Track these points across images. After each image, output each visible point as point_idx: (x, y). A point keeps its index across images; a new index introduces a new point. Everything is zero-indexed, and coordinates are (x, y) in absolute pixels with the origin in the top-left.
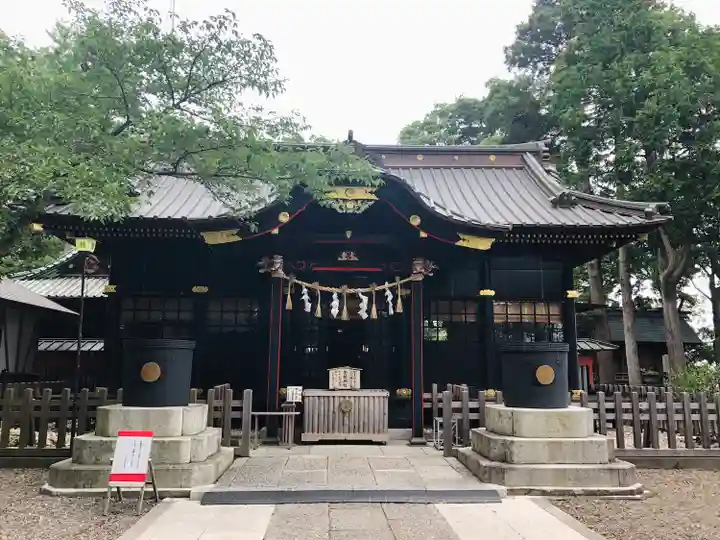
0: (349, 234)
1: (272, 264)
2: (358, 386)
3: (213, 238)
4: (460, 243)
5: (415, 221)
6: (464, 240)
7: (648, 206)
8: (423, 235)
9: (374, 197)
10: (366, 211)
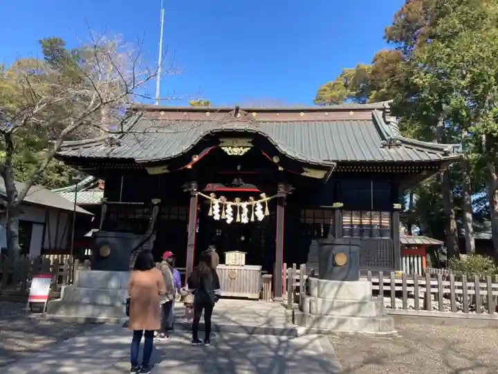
0: (239, 168)
1: (190, 187)
2: (244, 263)
3: (152, 171)
4: (304, 174)
5: (276, 160)
6: (307, 172)
7: (446, 147)
8: (280, 169)
9: (250, 145)
10: (246, 153)
